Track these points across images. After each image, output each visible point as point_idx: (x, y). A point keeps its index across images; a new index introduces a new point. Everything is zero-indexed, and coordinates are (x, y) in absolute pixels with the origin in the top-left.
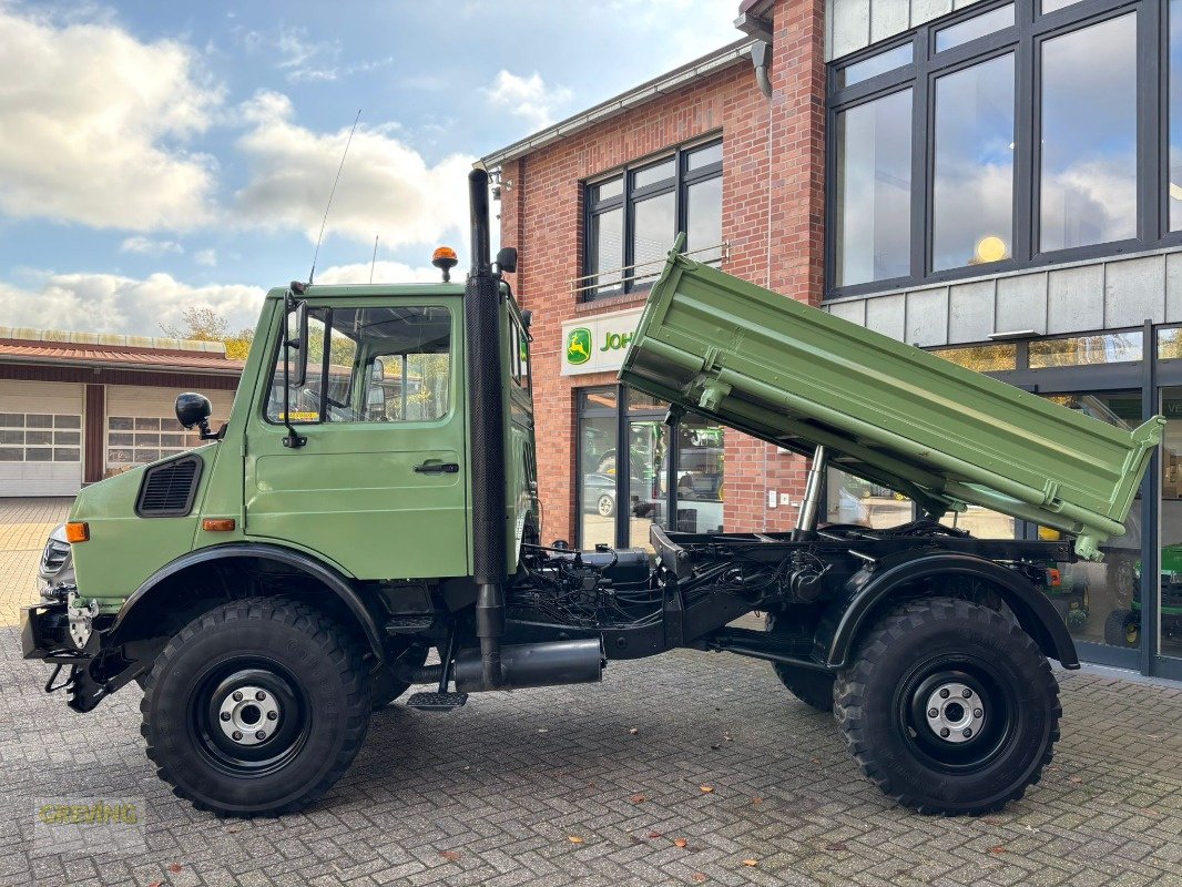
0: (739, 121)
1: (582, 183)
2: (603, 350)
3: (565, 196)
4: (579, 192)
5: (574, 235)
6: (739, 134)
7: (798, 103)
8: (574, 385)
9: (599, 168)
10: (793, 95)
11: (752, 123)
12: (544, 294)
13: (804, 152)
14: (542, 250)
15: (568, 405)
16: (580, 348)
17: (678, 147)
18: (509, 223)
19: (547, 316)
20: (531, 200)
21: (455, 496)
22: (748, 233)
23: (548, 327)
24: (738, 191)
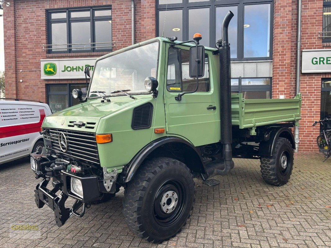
0: (118, 4)
1: (47, 11)
2: (62, 71)
3: (39, 14)
4: (46, 14)
5: (44, 29)
6: (118, 9)
7: (150, 5)
8: (47, 83)
9: (56, 7)
10: (149, 2)
11: (123, 6)
12: (28, 48)
13: (153, 20)
14: (27, 32)
15: (44, 90)
16: (52, 70)
17: (91, 7)
18: (9, 19)
19: (31, 57)
20: (20, 12)
21: (214, 118)
22: (123, 40)
23: (31, 61)
24: (118, 27)
